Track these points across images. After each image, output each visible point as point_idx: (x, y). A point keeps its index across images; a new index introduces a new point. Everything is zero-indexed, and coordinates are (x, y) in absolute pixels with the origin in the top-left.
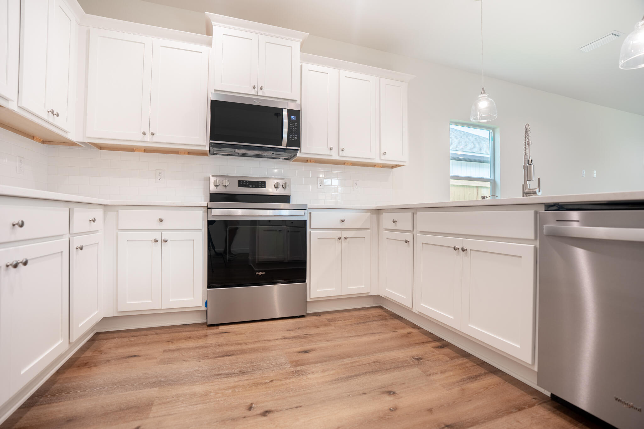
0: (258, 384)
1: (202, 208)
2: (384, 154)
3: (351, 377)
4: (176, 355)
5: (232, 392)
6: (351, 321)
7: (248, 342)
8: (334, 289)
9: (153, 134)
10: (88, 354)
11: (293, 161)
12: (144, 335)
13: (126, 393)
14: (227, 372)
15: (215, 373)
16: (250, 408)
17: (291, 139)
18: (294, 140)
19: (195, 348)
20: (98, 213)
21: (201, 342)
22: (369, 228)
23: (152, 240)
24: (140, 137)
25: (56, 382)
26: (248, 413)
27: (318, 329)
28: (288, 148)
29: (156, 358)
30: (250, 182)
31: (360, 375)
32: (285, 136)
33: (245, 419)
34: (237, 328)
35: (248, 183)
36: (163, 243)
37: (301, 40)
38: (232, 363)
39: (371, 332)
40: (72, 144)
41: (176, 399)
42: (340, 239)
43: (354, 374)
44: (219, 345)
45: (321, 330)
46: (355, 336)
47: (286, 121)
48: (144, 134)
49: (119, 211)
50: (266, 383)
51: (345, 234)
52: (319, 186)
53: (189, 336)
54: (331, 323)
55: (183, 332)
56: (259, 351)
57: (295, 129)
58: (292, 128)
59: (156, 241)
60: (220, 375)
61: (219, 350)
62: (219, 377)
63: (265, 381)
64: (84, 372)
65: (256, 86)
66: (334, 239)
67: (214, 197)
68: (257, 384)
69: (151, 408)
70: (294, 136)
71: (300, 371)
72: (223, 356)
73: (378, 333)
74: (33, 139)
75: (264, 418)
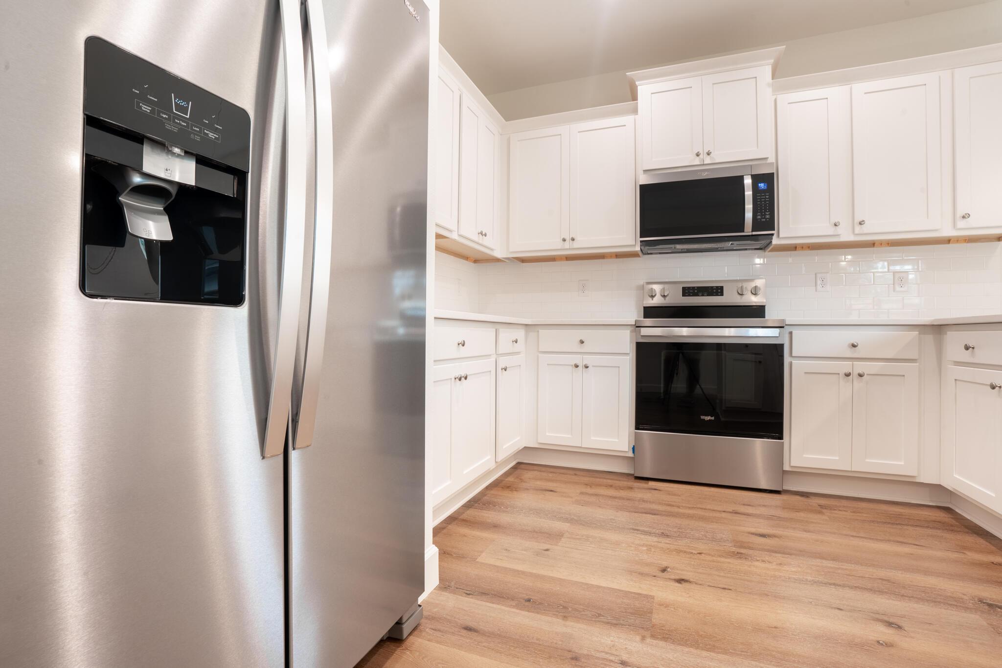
0: (681, 551)
1: (629, 327)
2: (964, 217)
3: (825, 584)
4: (593, 499)
5: (647, 550)
6: (865, 515)
7: (682, 506)
8: (837, 458)
9: (573, 239)
10: (511, 479)
11: (770, 251)
12: (563, 474)
13: (540, 520)
14: (646, 529)
15: (631, 527)
16: (664, 570)
17: (759, 220)
18: (764, 220)
19: (615, 498)
20: (520, 334)
21: (623, 493)
22: (916, 360)
23: (572, 365)
24: (558, 245)
25: (486, 495)
26: (661, 574)
27: (797, 513)
28: (754, 233)
29: (572, 498)
30: (698, 288)
31: (844, 586)
32: (749, 215)
33: (654, 578)
34: (673, 488)
35: (696, 290)
36: (585, 369)
37: (772, 61)
38: (654, 523)
39: (901, 539)
40: (497, 260)
41: (586, 538)
42: (848, 375)
43: (833, 581)
44: (644, 501)
45: (802, 515)
46: (862, 537)
47: (749, 193)
48: (564, 240)
49: (540, 331)
50: (692, 553)
51: (860, 367)
52: (819, 287)
53: (610, 484)
54: (824, 511)
55: (605, 478)
56: (694, 518)
57: (765, 202)
58: (761, 201)
59: (577, 366)
60: (637, 530)
61: (642, 506)
62: (636, 532)
63: (691, 551)
64: (506, 493)
65: (701, 152)
66: (838, 375)
67: (650, 312)
68: (679, 552)
69: (561, 538)
70: (766, 215)
71: (745, 554)
72: (646, 513)
73: (917, 545)
74: (467, 260)
75: (677, 584)
